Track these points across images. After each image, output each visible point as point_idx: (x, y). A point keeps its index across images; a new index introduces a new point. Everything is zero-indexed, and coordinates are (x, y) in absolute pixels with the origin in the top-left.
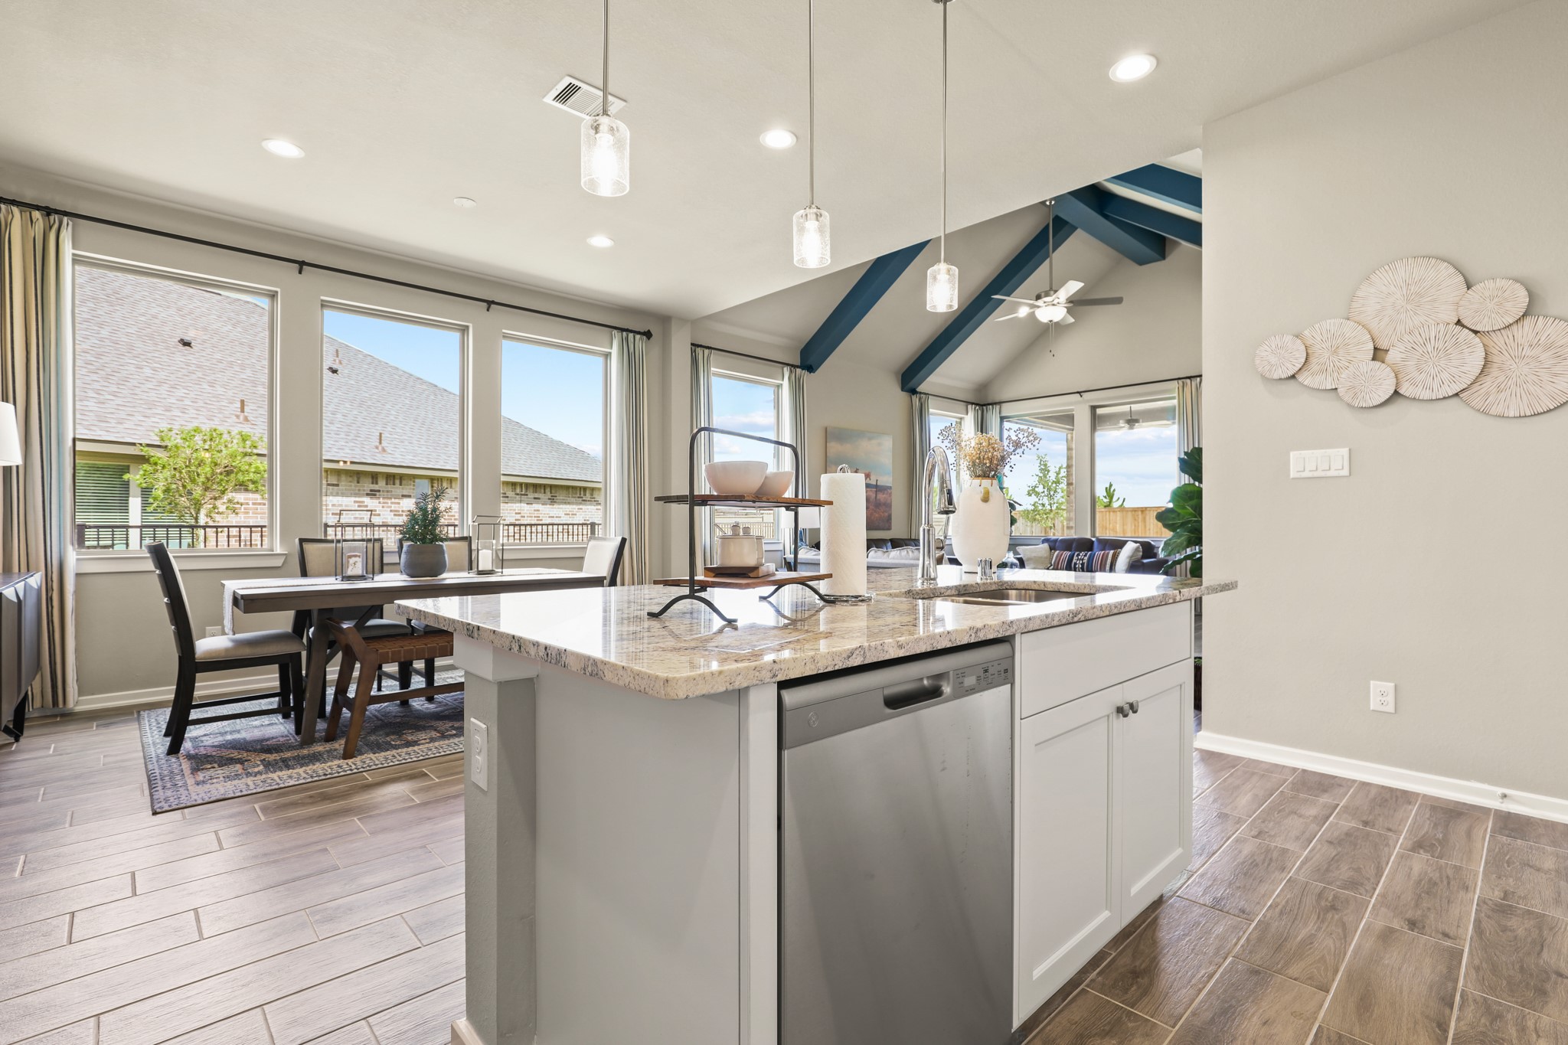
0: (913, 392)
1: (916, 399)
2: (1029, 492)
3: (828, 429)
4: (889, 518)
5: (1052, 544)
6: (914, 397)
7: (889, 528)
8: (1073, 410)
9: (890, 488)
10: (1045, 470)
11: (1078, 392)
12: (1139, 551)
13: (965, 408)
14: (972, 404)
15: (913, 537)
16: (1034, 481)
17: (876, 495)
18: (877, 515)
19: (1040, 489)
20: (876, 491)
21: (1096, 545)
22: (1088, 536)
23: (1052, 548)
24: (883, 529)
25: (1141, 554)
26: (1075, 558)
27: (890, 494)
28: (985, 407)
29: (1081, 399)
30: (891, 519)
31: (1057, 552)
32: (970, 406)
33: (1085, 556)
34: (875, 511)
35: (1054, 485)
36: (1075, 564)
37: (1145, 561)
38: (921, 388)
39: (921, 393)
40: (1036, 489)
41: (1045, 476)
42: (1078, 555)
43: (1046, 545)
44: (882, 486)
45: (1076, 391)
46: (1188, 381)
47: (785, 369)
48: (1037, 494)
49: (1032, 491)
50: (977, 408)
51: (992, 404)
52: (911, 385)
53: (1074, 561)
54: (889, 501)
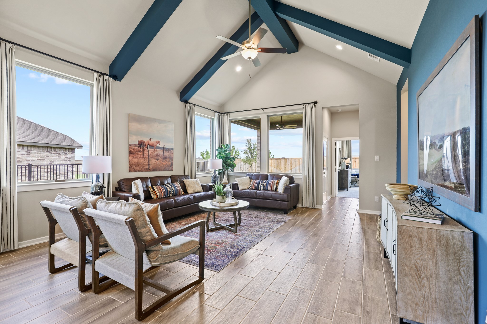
0: (186, 102)
1: (188, 106)
2: (244, 152)
3: (130, 115)
4: (172, 165)
5: (251, 176)
6: (187, 105)
7: (172, 170)
8: (260, 117)
9: (173, 149)
10: (250, 145)
11: (262, 109)
12: (288, 181)
13: (214, 114)
14: (217, 112)
15: (186, 174)
16: (245, 148)
17: (164, 152)
18: (164, 163)
19: (248, 152)
20: (164, 151)
21: (269, 177)
22: (266, 173)
23: (251, 179)
24: (168, 170)
25: (289, 182)
26: (261, 183)
27: (173, 153)
28: (223, 114)
29: (263, 112)
30: (173, 165)
31: (253, 180)
32: (216, 113)
33: (265, 182)
34: (163, 161)
35: (253, 150)
36: (261, 186)
37: (291, 185)
38: (189, 101)
39: (190, 103)
40: (247, 152)
41: (250, 147)
42: (262, 182)
43: (248, 177)
44: (167, 148)
45: (261, 108)
46: (308, 105)
47: (95, 74)
48: (247, 153)
49: (245, 152)
50: (219, 114)
51: (226, 113)
52: (185, 98)
53: (260, 185)
54: (172, 156)
